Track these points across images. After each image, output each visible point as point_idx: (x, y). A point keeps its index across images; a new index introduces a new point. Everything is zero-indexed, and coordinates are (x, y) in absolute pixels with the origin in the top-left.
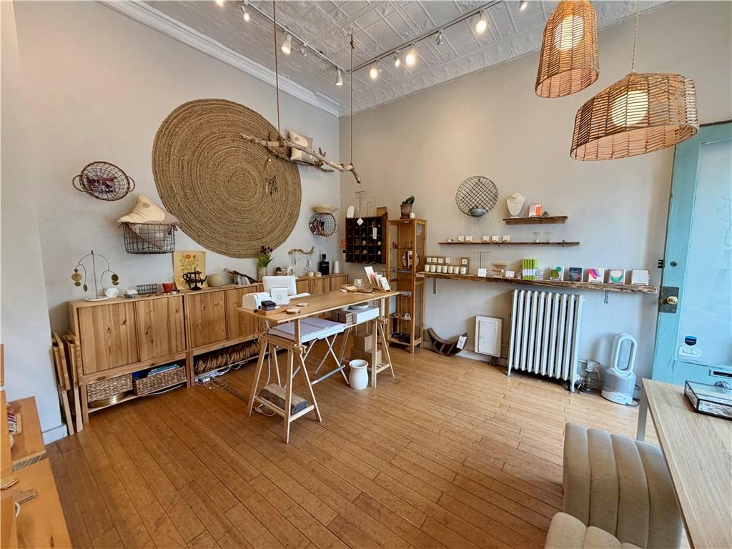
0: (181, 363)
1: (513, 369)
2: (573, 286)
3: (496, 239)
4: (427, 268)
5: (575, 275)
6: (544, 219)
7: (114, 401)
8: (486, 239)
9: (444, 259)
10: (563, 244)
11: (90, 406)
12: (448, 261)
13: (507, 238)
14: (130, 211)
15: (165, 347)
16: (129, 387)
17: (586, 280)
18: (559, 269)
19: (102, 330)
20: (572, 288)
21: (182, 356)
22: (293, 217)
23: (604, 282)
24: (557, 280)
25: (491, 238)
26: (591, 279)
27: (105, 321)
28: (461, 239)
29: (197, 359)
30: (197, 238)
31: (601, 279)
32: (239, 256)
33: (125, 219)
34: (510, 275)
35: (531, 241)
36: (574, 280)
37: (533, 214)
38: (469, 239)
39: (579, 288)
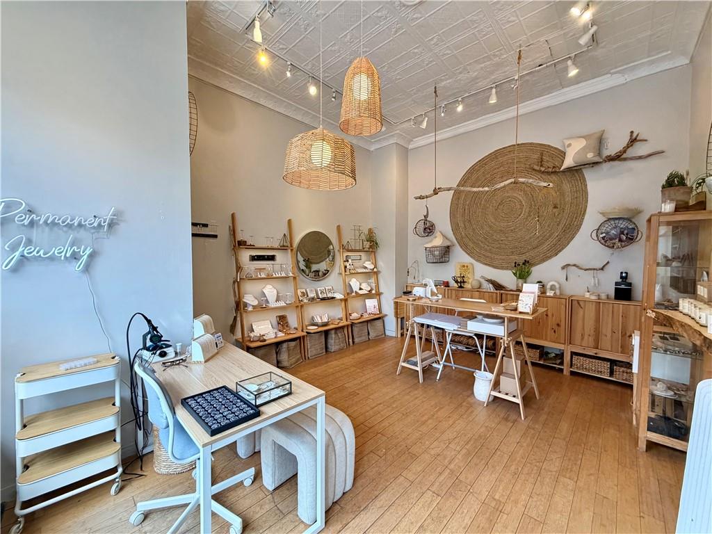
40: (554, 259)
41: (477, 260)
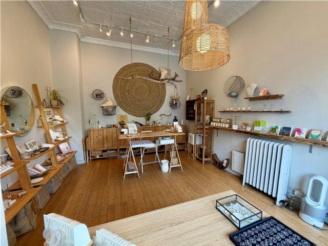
0: (116, 150)
1: (246, 183)
2: (282, 139)
3: (244, 109)
4: (212, 123)
5: (286, 132)
6: (268, 97)
7: (98, 157)
8: (239, 109)
9: (220, 119)
10: (281, 112)
11: (92, 157)
12: (222, 121)
13: (249, 109)
14: (104, 103)
15: (111, 144)
16: (101, 154)
17: (293, 135)
18: (277, 127)
19: (95, 137)
20: (281, 140)
21: (116, 148)
22: (162, 102)
23: (306, 138)
24: (275, 134)
25: (241, 109)
26: (297, 135)
27: (96, 134)
28: (228, 109)
29: (120, 149)
30: (125, 110)
31: (303, 136)
32: (140, 117)
33: (102, 105)
34: (249, 129)
35: (262, 110)
36: (285, 135)
37: (261, 94)
38: (231, 109)
39: (285, 140)
40: (157, 112)
41: (129, 113)
